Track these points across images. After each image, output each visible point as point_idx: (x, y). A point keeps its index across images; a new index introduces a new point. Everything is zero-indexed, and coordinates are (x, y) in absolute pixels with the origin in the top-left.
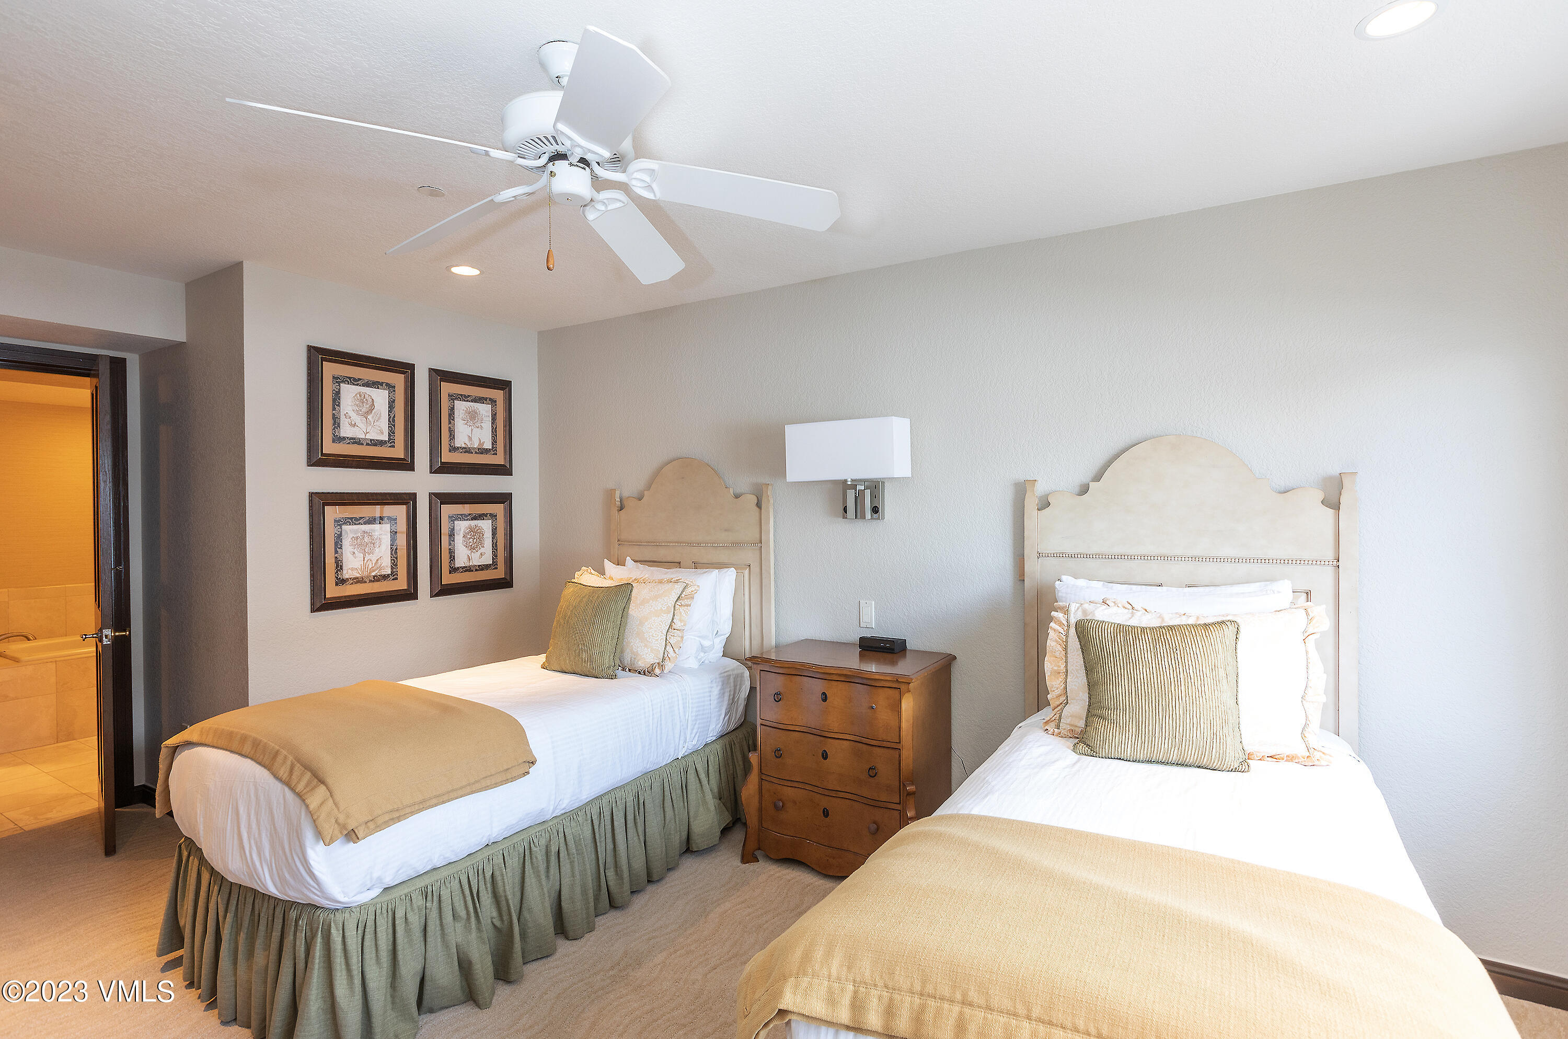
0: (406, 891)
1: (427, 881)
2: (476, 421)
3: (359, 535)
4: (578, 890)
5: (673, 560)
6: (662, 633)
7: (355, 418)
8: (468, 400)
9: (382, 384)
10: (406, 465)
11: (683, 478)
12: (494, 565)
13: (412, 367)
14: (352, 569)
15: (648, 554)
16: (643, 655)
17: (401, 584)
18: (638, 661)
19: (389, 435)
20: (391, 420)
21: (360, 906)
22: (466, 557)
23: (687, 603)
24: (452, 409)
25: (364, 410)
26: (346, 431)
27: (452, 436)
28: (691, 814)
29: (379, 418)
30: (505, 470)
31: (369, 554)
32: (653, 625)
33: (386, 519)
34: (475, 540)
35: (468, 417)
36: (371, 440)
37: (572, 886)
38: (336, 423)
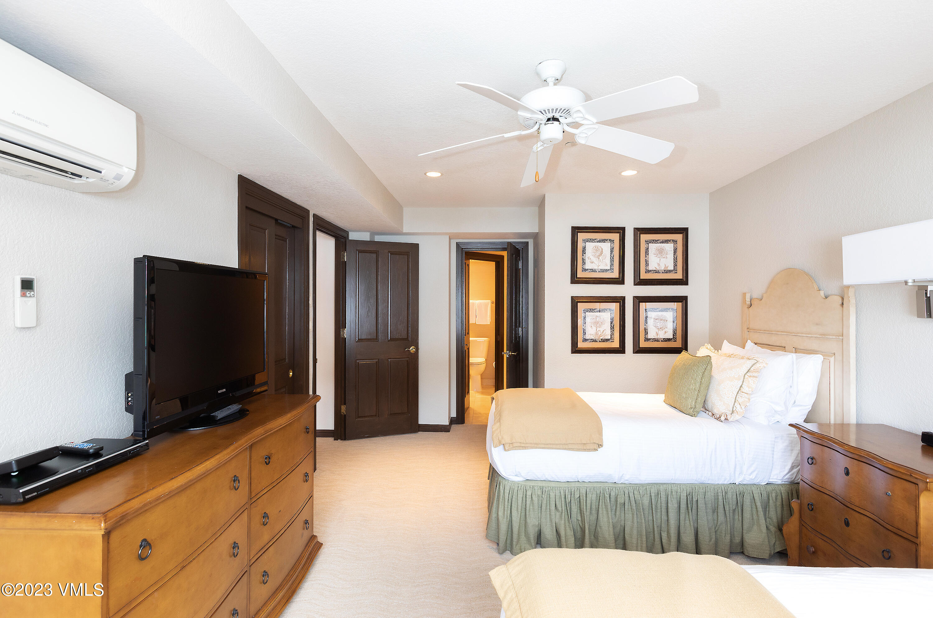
0: (533, 484)
1: (544, 484)
2: (663, 254)
3: (594, 317)
4: (635, 532)
5: (780, 345)
6: (733, 393)
7: (594, 259)
8: (658, 243)
9: (607, 240)
10: (620, 281)
11: (787, 284)
12: (674, 339)
13: (623, 229)
14: (591, 335)
15: (764, 339)
16: (718, 406)
17: (616, 344)
18: (714, 409)
19: (611, 266)
20: (612, 258)
21: (513, 481)
22: (655, 333)
23: (754, 375)
24: (647, 249)
25: (598, 254)
26: (588, 266)
27: (647, 264)
28: (745, 527)
29: (605, 258)
30: (684, 282)
31: (599, 328)
32: (726, 387)
33: (608, 310)
34: (661, 324)
35: (658, 252)
36: (601, 270)
37: (632, 528)
38: (584, 263)
